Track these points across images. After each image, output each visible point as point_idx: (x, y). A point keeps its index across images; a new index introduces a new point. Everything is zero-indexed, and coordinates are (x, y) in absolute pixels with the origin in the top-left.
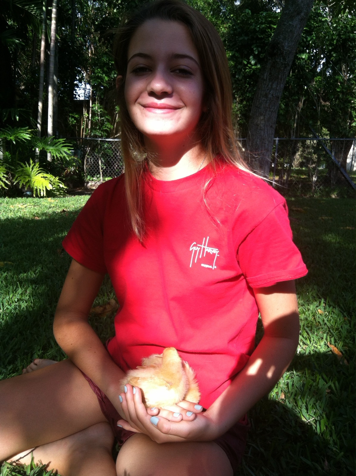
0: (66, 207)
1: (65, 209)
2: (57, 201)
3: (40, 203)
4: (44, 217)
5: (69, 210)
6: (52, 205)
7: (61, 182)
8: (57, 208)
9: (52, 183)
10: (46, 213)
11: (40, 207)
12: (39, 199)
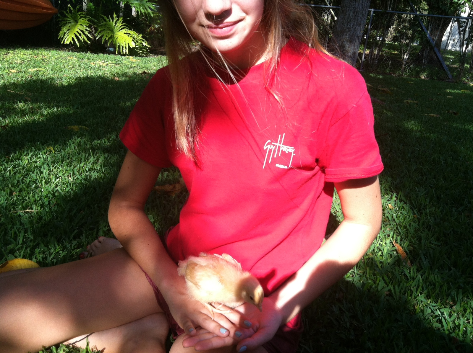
0: (147, 69)
1: (146, 71)
2: (138, 60)
3: (122, 61)
4: (124, 78)
5: (150, 72)
6: (133, 65)
7: (144, 40)
8: (138, 68)
9: (135, 40)
10: (126, 73)
11: (121, 66)
12: (121, 57)
